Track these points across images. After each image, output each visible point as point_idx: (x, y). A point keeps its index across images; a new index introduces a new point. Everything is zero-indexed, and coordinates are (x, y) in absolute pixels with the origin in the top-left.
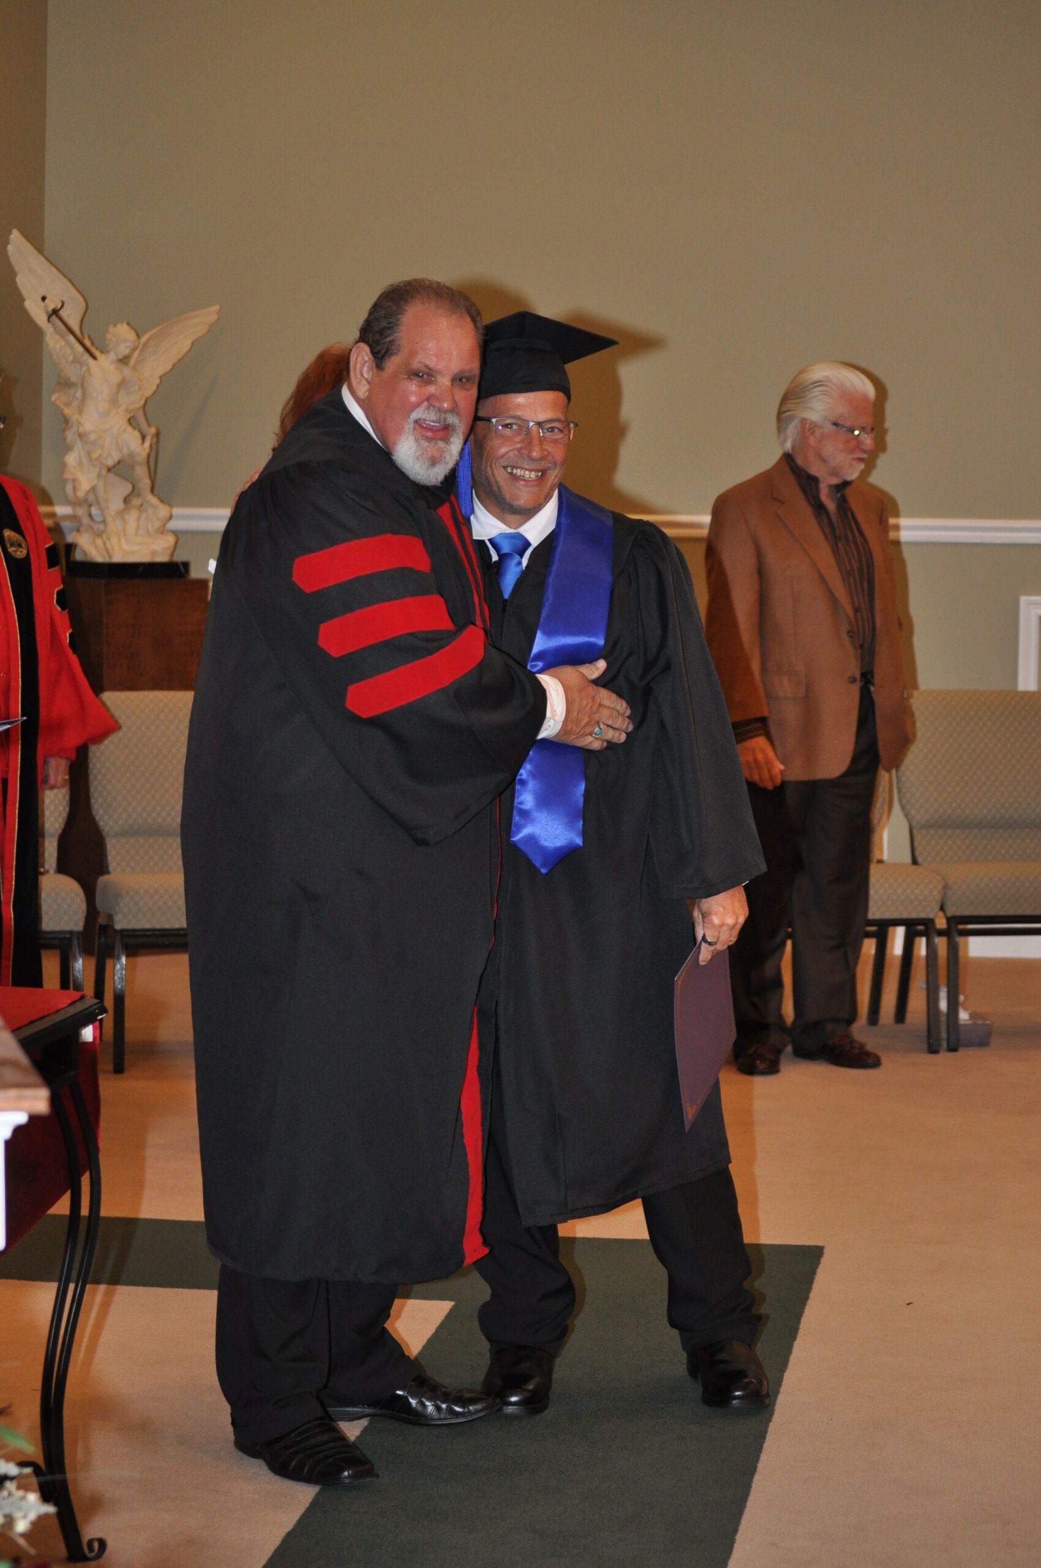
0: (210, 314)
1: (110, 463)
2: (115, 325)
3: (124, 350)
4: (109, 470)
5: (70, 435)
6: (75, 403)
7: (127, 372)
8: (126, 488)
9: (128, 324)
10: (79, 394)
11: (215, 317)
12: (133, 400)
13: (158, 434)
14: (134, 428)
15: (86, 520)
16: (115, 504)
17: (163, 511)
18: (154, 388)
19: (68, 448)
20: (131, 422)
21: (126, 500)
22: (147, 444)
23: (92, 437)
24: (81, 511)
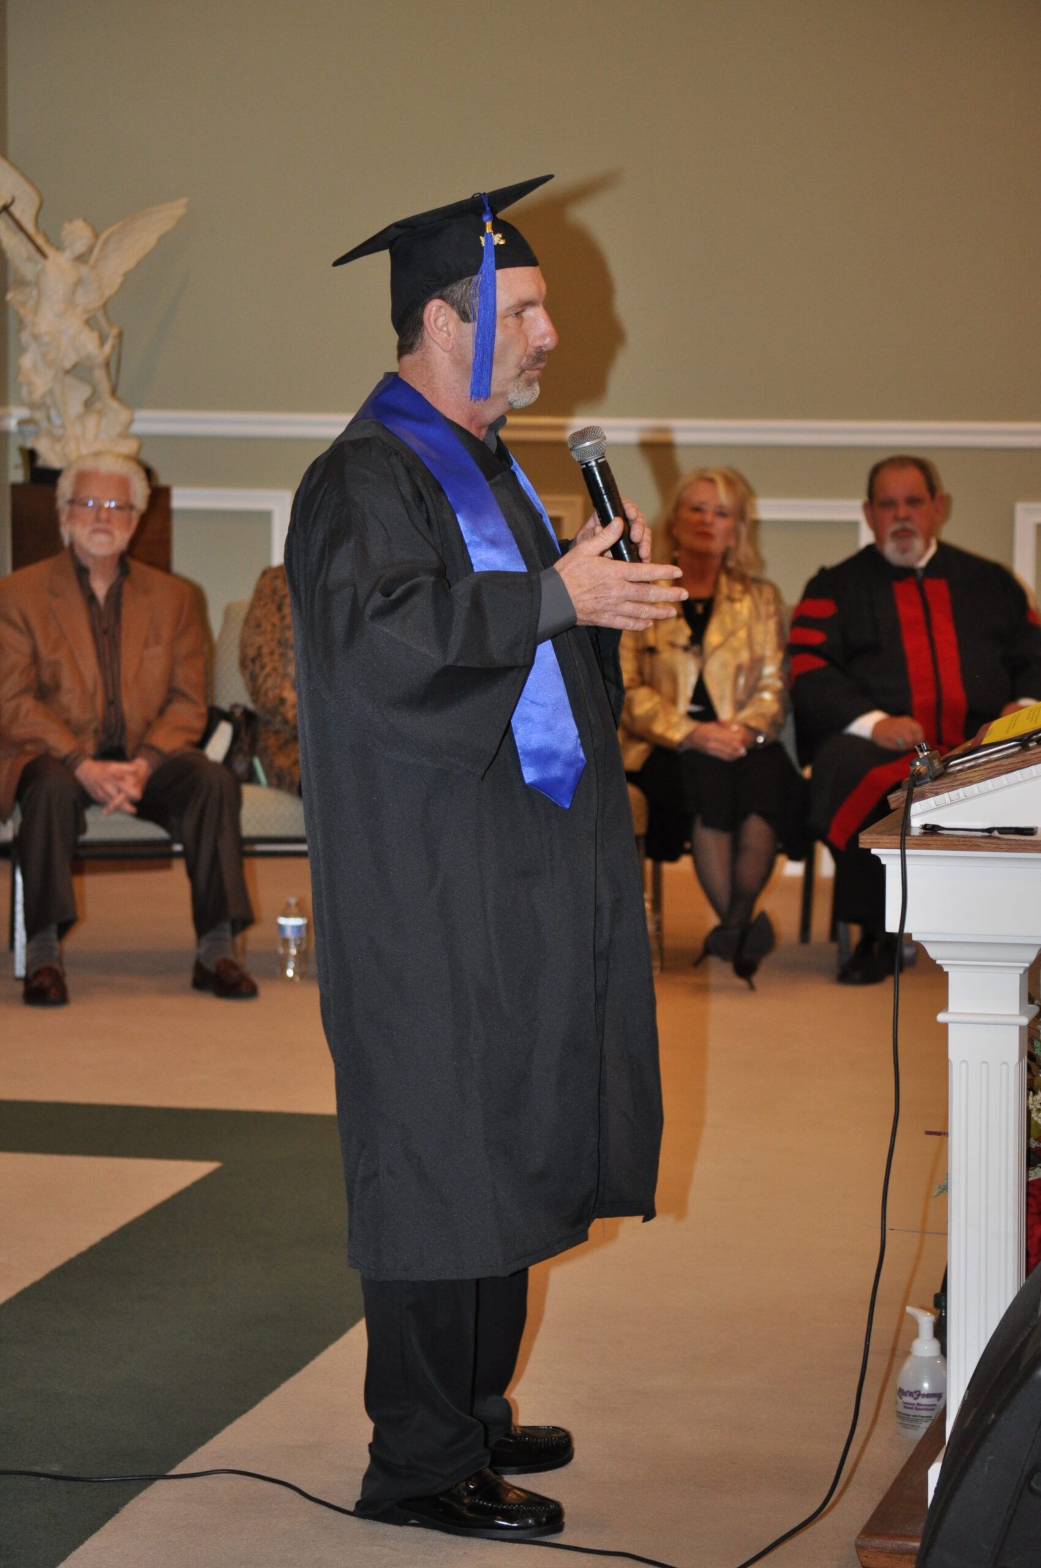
0: (177, 209)
1: (68, 365)
2: (71, 221)
3: (80, 247)
4: (67, 372)
5: (25, 336)
6: (32, 302)
7: (84, 270)
8: (85, 392)
9: (85, 220)
10: (35, 293)
11: (181, 211)
12: (89, 299)
13: (120, 335)
14: (92, 328)
15: (44, 425)
16: (75, 406)
17: (124, 415)
18: (116, 286)
19: (23, 350)
20: (90, 322)
21: (88, 404)
22: (108, 347)
23: (46, 339)
24: (39, 415)
